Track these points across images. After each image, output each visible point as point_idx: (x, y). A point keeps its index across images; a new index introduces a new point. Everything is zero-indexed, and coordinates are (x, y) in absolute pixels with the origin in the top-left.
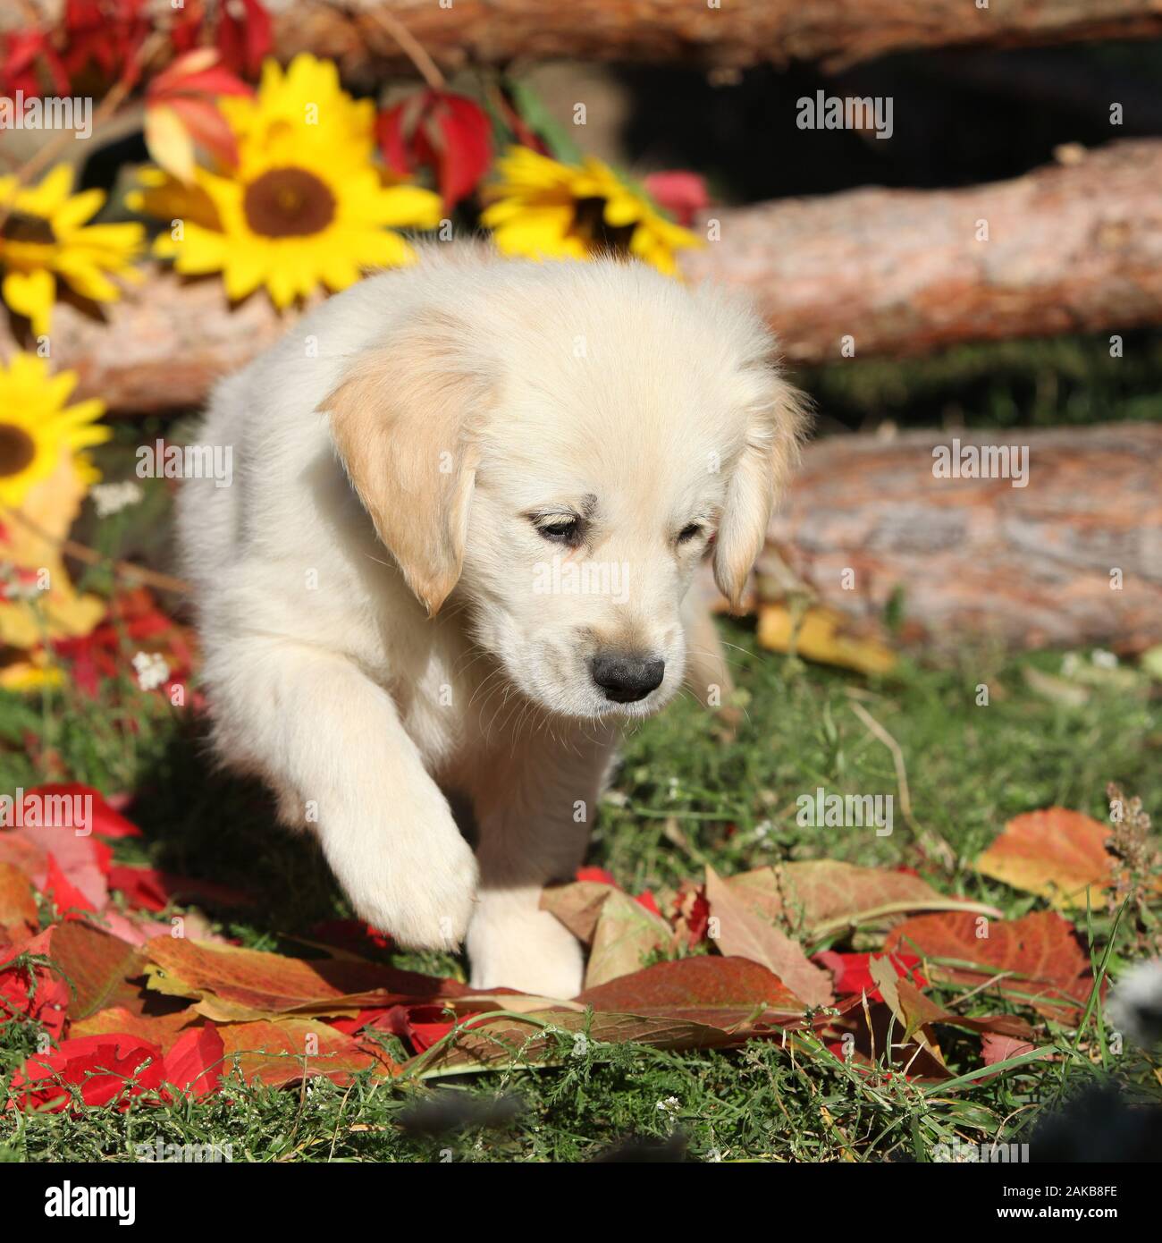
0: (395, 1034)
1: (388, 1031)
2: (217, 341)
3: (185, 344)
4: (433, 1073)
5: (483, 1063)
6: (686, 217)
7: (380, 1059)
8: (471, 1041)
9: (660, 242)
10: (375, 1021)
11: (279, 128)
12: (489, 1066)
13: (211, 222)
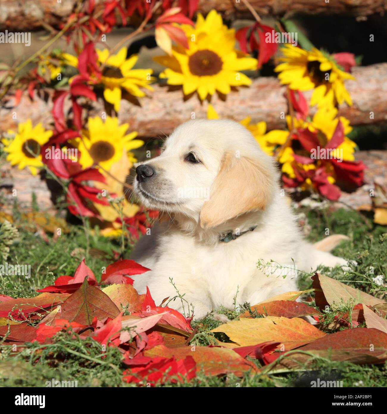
0: (257, 358)
1: (255, 357)
2: (180, 112)
3: (168, 113)
4: (271, 372)
5: (289, 369)
6: (348, 69)
7: (253, 367)
8: (285, 361)
9: (339, 78)
10: (250, 354)
11: (202, 35)
12: (292, 370)
13: (178, 69)
